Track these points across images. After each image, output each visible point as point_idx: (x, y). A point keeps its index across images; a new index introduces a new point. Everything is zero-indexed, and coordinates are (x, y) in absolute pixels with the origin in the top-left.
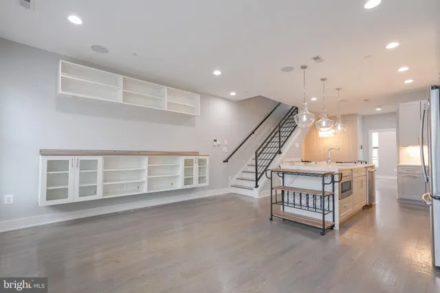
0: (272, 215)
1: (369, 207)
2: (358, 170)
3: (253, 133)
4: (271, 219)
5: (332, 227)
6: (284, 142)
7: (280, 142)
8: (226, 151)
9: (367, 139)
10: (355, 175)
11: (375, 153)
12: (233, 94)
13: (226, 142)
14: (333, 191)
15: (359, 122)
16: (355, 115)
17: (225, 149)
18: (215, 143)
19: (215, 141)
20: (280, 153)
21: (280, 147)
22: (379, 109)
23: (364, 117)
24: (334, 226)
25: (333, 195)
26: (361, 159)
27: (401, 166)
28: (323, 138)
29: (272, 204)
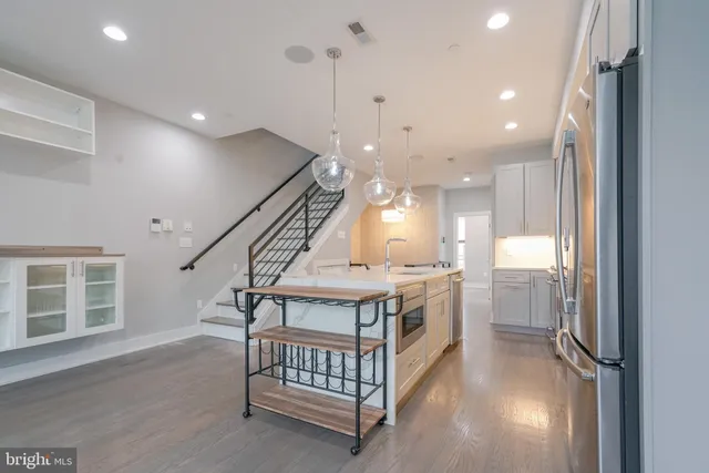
0: (249, 404)
1: (453, 348)
2: (437, 282)
3: (258, 208)
4: (248, 415)
5: (381, 422)
6: (316, 229)
7: (306, 228)
8: (188, 246)
9: (451, 229)
10: (431, 292)
11: (461, 249)
12: (199, 117)
13: (188, 226)
14: (385, 337)
15: (440, 199)
16: (435, 187)
17: (186, 242)
18: (156, 227)
19: (155, 221)
20: (307, 249)
21: (308, 238)
22: (467, 179)
23: (447, 192)
24: (384, 418)
25: (385, 346)
26: (442, 259)
27: (497, 270)
28: (387, 224)
29: (248, 375)
